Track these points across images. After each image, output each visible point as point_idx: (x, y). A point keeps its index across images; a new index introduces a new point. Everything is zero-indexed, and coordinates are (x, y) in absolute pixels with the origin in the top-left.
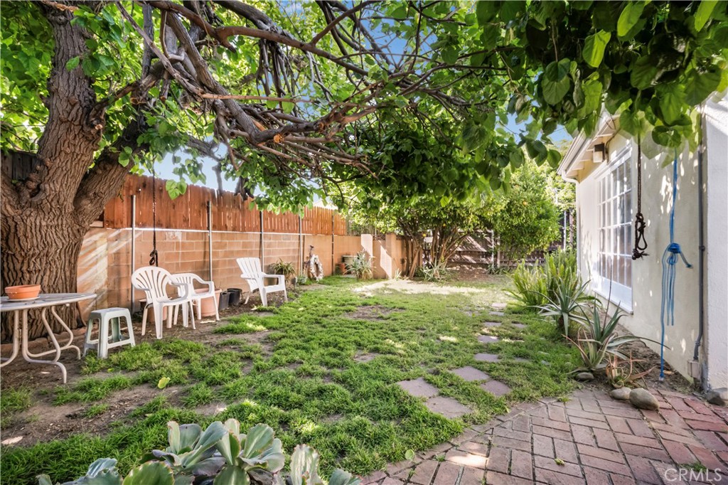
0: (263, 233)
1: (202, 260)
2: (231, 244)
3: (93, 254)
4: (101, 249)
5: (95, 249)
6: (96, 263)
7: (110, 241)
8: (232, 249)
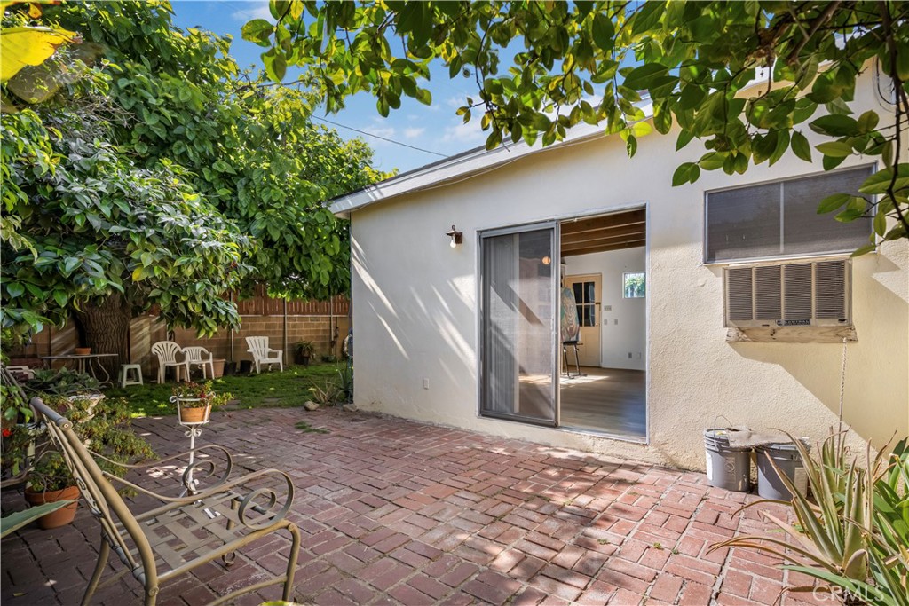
0: (286, 316)
1: (226, 338)
2: (253, 326)
3: (140, 333)
4: (146, 329)
5: (141, 330)
6: (142, 339)
7: (152, 324)
8: (254, 329)
